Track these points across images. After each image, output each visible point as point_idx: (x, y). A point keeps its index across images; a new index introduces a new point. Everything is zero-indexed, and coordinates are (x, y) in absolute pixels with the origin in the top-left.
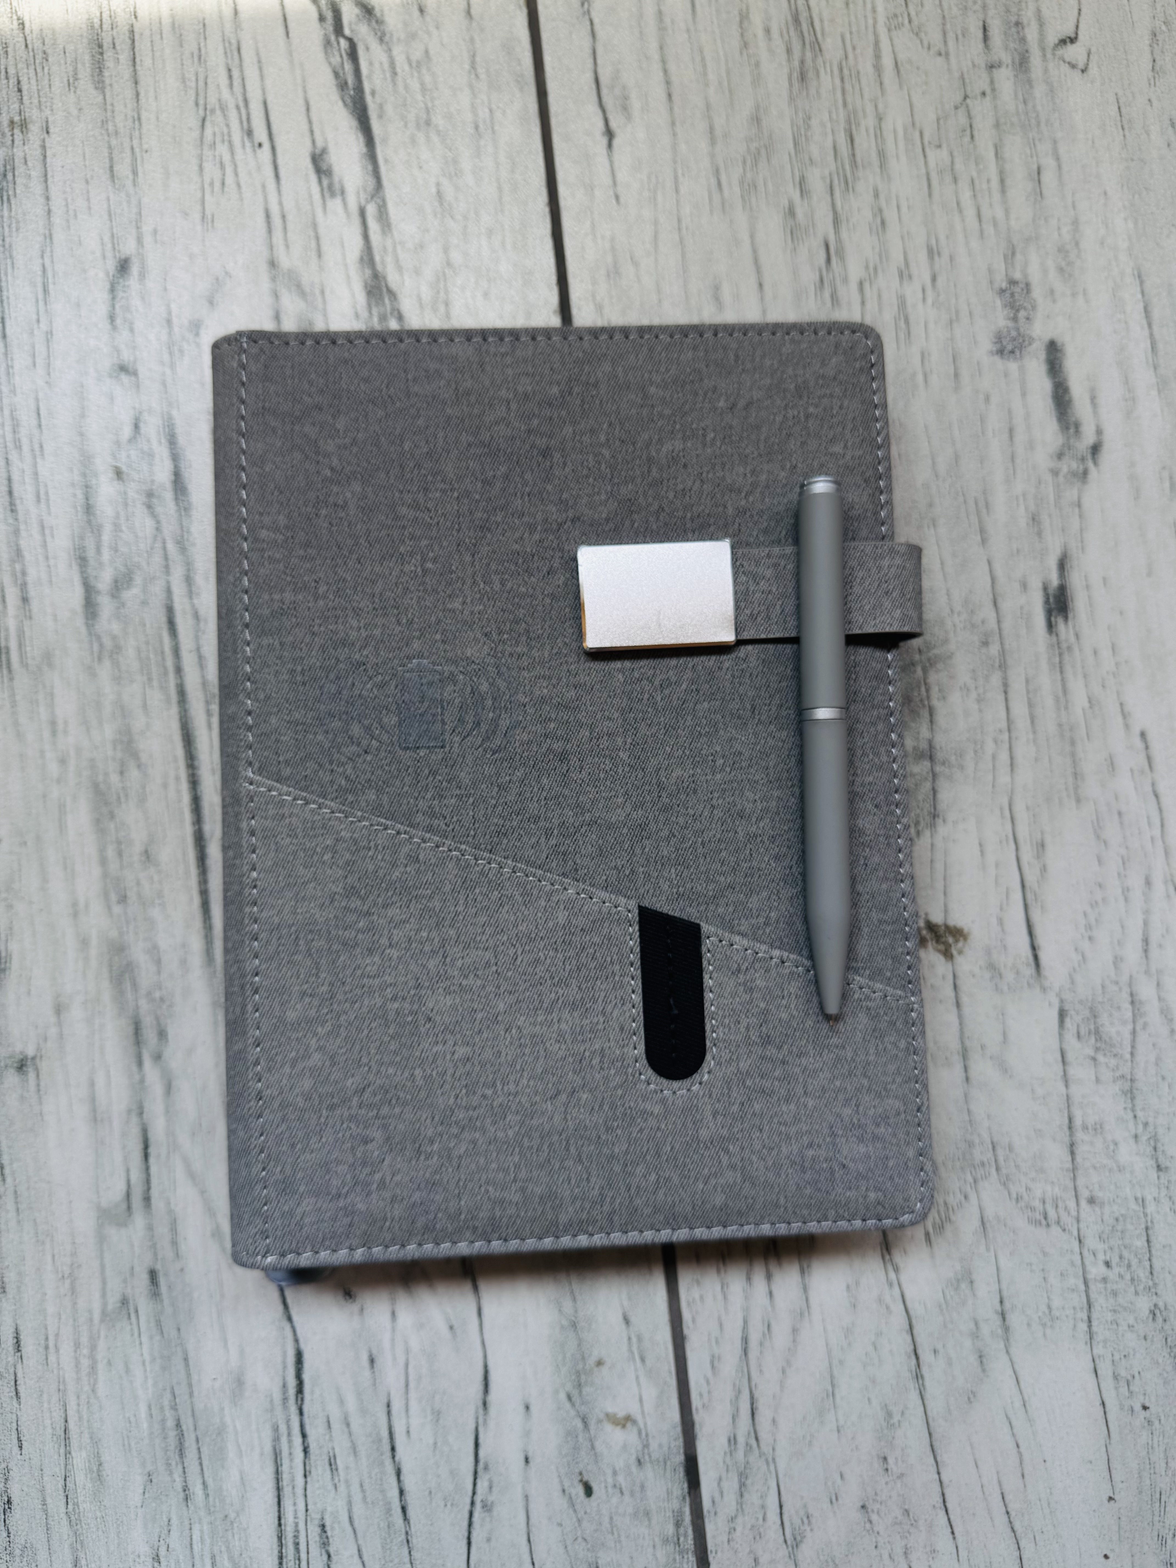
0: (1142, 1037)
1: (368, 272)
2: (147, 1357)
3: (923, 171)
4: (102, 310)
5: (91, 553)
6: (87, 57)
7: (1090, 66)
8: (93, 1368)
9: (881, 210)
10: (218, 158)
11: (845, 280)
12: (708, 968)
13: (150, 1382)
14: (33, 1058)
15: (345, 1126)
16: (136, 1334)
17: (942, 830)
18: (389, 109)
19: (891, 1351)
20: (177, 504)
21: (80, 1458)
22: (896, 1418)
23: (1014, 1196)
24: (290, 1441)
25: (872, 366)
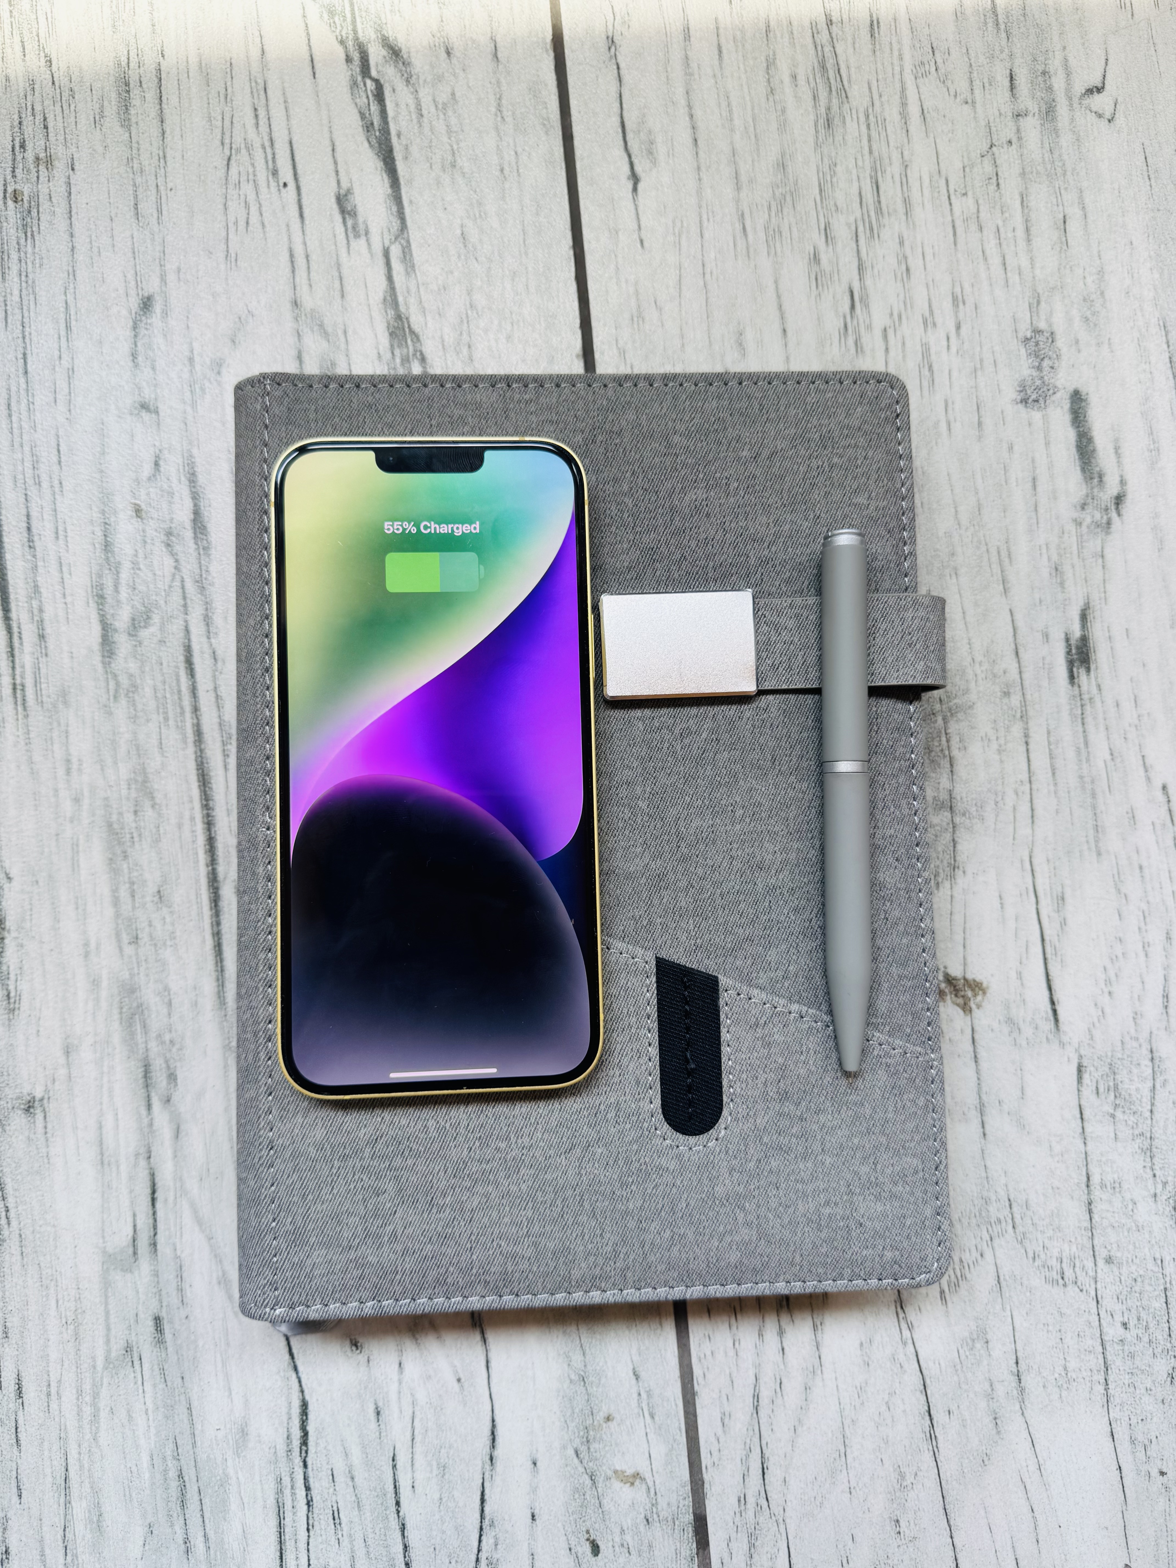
0: (1161, 1094)
1: (391, 313)
2: (150, 1405)
3: (949, 218)
4: (125, 347)
5: (109, 591)
6: (114, 95)
7: (1117, 116)
8: (95, 1416)
9: (906, 258)
10: (242, 197)
11: (869, 327)
12: (725, 1022)
13: (153, 1431)
14: (42, 1100)
15: (356, 1177)
16: (140, 1382)
17: (961, 881)
18: (414, 150)
19: (904, 1411)
20: (196, 544)
21: (80, 1508)
22: (909, 1479)
23: (1031, 1255)
24: (293, 1494)
25: (898, 416)
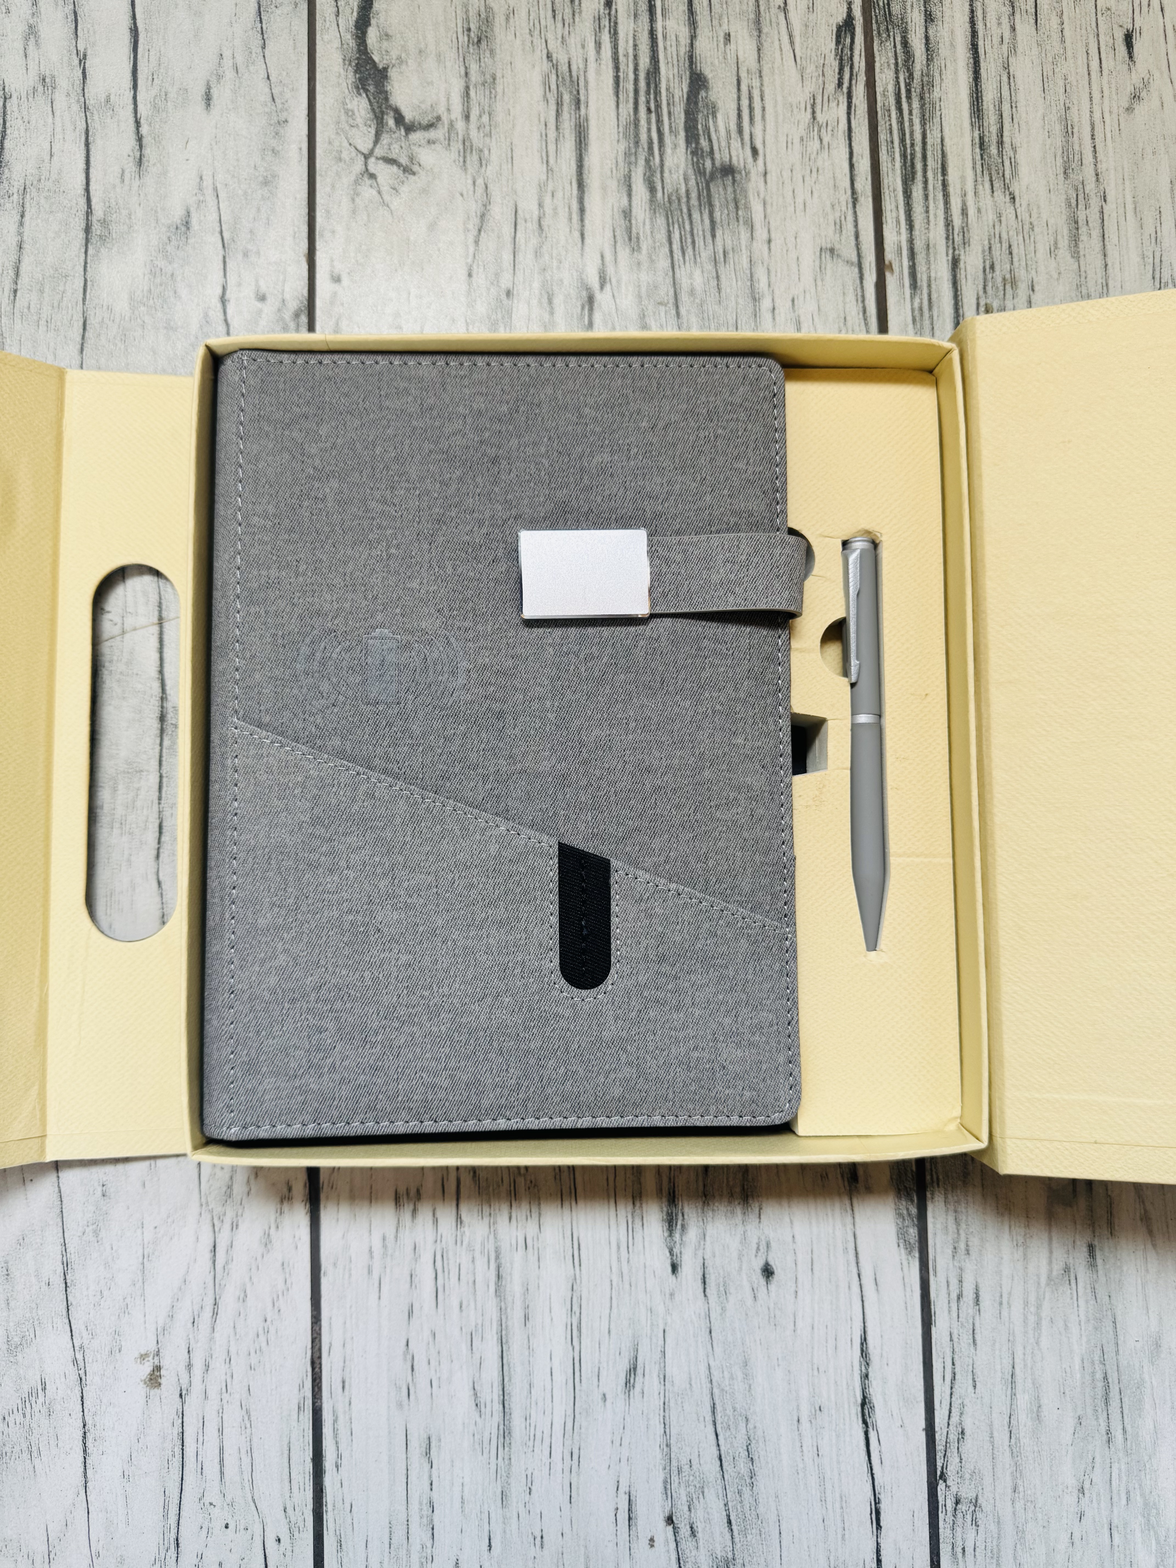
2: (1083, 1318)
6: (1066, 232)
8: (1038, 1324)
13: (1084, 1339)
16: (1075, 1297)
21: (1023, 1400)
